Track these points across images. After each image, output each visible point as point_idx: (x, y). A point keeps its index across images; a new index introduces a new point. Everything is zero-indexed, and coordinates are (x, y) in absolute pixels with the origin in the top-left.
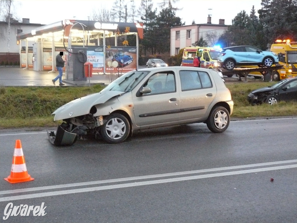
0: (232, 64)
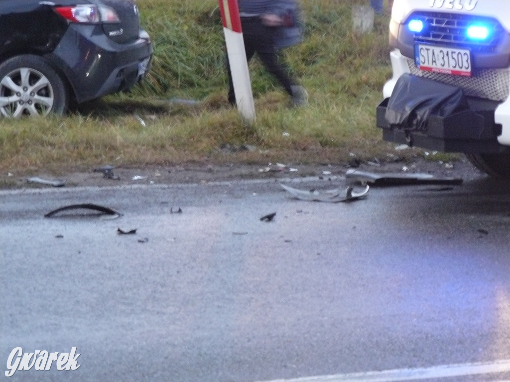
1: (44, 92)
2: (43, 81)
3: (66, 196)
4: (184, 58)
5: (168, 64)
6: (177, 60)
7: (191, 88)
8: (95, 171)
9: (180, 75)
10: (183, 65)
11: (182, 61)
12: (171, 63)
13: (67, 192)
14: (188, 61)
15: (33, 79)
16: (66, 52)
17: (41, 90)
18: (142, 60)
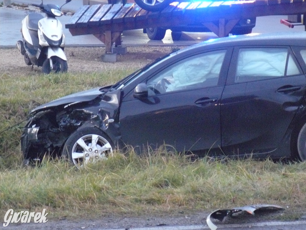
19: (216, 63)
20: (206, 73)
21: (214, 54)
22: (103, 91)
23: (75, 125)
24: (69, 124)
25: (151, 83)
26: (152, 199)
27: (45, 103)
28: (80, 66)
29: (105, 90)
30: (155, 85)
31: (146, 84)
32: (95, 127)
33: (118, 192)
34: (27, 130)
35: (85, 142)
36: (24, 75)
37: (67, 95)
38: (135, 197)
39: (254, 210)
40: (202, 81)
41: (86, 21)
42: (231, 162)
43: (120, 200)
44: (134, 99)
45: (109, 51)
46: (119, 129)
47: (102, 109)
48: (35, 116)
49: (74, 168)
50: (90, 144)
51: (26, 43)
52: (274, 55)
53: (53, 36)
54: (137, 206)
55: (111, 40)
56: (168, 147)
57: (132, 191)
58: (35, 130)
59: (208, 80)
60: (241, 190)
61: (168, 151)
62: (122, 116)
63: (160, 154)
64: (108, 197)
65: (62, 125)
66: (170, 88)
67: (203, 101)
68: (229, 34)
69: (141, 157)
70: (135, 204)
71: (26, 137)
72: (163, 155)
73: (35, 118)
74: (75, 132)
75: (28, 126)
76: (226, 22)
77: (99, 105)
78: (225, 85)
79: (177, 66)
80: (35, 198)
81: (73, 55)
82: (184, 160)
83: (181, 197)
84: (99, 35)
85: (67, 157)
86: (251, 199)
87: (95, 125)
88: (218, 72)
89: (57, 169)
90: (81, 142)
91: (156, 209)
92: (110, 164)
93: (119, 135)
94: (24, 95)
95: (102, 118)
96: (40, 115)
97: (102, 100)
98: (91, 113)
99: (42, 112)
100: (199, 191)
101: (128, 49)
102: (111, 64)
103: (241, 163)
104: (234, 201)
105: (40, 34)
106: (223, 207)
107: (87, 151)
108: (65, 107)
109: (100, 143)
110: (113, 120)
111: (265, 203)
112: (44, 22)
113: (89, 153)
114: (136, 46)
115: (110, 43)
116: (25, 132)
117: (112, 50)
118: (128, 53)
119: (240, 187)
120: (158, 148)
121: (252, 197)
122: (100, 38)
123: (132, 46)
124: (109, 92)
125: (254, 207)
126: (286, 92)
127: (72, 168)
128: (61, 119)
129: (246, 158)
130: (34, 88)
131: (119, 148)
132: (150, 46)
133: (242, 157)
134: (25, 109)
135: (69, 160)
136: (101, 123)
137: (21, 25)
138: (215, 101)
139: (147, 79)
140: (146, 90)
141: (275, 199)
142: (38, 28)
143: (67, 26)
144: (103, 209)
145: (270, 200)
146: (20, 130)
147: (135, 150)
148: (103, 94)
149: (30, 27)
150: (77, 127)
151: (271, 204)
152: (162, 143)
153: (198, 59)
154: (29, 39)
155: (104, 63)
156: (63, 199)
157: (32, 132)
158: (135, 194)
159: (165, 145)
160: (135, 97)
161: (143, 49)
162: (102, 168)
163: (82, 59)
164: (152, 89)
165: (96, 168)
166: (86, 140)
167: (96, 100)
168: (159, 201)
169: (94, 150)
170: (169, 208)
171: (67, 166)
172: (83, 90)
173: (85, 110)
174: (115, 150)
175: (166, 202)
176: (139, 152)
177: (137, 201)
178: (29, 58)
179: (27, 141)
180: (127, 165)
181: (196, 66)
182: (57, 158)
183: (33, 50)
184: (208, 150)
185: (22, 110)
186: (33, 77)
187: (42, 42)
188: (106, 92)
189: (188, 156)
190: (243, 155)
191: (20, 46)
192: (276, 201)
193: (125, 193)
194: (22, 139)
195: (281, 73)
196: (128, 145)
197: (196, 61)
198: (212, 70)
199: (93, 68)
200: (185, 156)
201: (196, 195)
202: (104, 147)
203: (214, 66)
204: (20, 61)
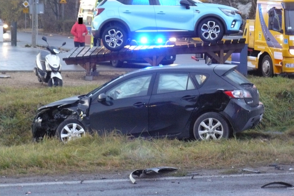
0: (119, 34)
1: (219, 128)
2: (219, 124)
3: (264, 177)
4: (272, 113)
5: (266, 116)
6: (269, 114)
7: (276, 127)
8: (270, 166)
9: (271, 120)
10: (272, 116)
11: (271, 114)
12: (266, 115)
13: (263, 176)
14: (274, 115)
15: (214, 123)
16: (229, 111)
17: (217, 128)
18: (261, 115)
19: (147, 82)
20: (140, 88)
21: (145, 76)
22: (80, 98)
23: (63, 117)
24: (59, 117)
25: (108, 93)
26: (100, 163)
27: (47, 104)
28: (71, 83)
29: (82, 97)
30: (111, 95)
31: (105, 94)
32: (75, 119)
33: (80, 158)
34: (35, 120)
35: (69, 128)
36: (37, 88)
37: (60, 99)
38: (90, 162)
39: (158, 170)
40: (138, 93)
41: (75, 56)
42: (155, 140)
43: (81, 164)
44: (98, 103)
45: (88, 74)
46: (89, 120)
47: (79, 108)
48: (40, 112)
49: (62, 143)
50: (71, 129)
51: (38, 69)
52: (180, 77)
53: (54, 65)
54: (91, 167)
55: (89, 67)
56: (117, 131)
57: (89, 157)
58: (40, 120)
59: (142, 92)
60: (154, 158)
61: (117, 133)
62: (91, 113)
63: (112, 135)
64: (74, 162)
65: (56, 118)
66: (119, 97)
67: (138, 104)
68: (159, 65)
69: (101, 137)
70: (90, 166)
71: (34, 125)
72: (114, 136)
73: (40, 114)
74: (63, 122)
75: (36, 118)
76: (157, 57)
77: (77, 106)
78: (151, 95)
79: (123, 84)
80: (30, 162)
81: (67, 76)
82: (127, 139)
83: (117, 162)
84: (82, 65)
85: (58, 137)
86: (159, 163)
87: (75, 118)
88: (147, 87)
89: (52, 144)
90: (66, 128)
91: (102, 169)
92: (83, 141)
93: (89, 124)
94: (35, 100)
95: (79, 114)
96: (43, 112)
97: (79, 103)
98: (73, 110)
99: (45, 110)
100: (128, 158)
101: (100, 73)
102: (89, 82)
103: (160, 141)
104: (148, 164)
105: (46, 64)
106: (141, 168)
107: (70, 133)
108: (58, 107)
109: (78, 128)
110: (85, 115)
111: (167, 165)
112: (49, 57)
113: (71, 134)
114: (105, 71)
115: (89, 70)
116: (34, 122)
117: (90, 74)
118: (100, 75)
119: (153, 156)
120: (111, 132)
121: (159, 162)
122: (83, 66)
123: (103, 71)
124: (83, 99)
125: (158, 168)
126: (187, 99)
127: (61, 143)
128: (55, 114)
129: (163, 138)
130: (41, 95)
131: (89, 132)
132: (113, 71)
133: (161, 137)
134: (35, 108)
135: (59, 138)
136: (78, 117)
137: (36, 58)
138: (146, 104)
139: (105, 91)
140: (105, 97)
141: (173, 164)
142: (45, 60)
143: (64, 59)
144: (70, 169)
145: (170, 164)
146: (31, 120)
147: (98, 133)
148: (80, 100)
149: (41, 59)
150: (64, 119)
151: (170, 166)
152: (114, 129)
153: (135, 79)
154: (40, 67)
155: (85, 81)
156: (47, 163)
157: (38, 122)
158: (90, 160)
159: (115, 130)
160: (98, 101)
161: (109, 73)
162: (78, 143)
163: (72, 79)
164: (108, 97)
165: (75, 143)
166: (69, 126)
167: (76, 103)
168: (104, 164)
169: (74, 133)
170: (109, 168)
171: (58, 142)
172: (70, 97)
173: (69, 109)
174: (86, 133)
175: (108, 164)
176: (100, 134)
177: (91, 164)
178: (40, 78)
179: (35, 127)
180: (93, 142)
181: (134, 83)
182: (52, 137)
183: (42, 73)
184: (141, 133)
185: (33, 108)
186: (41, 89)
187: (48, 69)
188: (81, 98)
189: (129, 136)
190: (161, 136)
191: (35, 70)
192: (173, 165)
193: (85, 159)
194: (32, 125)
195: (184, 88)
196: (94, 130)
197: (135, 81)
198: (144, 86)
199: (78, 84)
200: (127, 137)
201: (126, 160)
202: (80, 131)
203: (145, 84)
204: (36, 80)
